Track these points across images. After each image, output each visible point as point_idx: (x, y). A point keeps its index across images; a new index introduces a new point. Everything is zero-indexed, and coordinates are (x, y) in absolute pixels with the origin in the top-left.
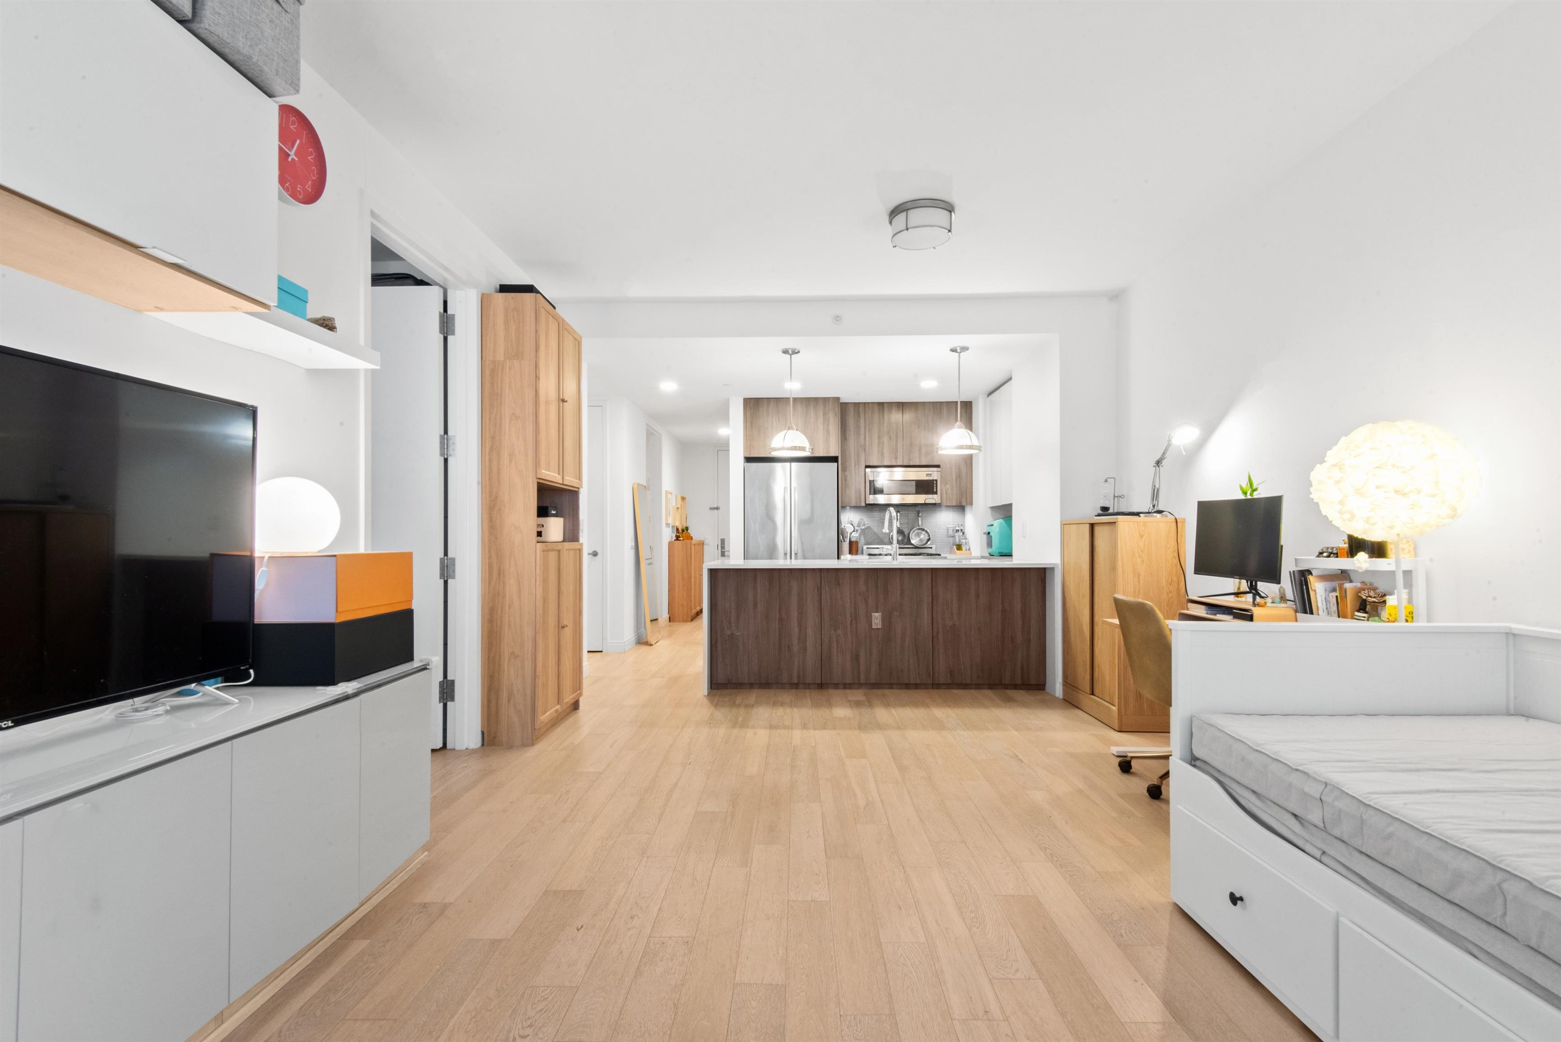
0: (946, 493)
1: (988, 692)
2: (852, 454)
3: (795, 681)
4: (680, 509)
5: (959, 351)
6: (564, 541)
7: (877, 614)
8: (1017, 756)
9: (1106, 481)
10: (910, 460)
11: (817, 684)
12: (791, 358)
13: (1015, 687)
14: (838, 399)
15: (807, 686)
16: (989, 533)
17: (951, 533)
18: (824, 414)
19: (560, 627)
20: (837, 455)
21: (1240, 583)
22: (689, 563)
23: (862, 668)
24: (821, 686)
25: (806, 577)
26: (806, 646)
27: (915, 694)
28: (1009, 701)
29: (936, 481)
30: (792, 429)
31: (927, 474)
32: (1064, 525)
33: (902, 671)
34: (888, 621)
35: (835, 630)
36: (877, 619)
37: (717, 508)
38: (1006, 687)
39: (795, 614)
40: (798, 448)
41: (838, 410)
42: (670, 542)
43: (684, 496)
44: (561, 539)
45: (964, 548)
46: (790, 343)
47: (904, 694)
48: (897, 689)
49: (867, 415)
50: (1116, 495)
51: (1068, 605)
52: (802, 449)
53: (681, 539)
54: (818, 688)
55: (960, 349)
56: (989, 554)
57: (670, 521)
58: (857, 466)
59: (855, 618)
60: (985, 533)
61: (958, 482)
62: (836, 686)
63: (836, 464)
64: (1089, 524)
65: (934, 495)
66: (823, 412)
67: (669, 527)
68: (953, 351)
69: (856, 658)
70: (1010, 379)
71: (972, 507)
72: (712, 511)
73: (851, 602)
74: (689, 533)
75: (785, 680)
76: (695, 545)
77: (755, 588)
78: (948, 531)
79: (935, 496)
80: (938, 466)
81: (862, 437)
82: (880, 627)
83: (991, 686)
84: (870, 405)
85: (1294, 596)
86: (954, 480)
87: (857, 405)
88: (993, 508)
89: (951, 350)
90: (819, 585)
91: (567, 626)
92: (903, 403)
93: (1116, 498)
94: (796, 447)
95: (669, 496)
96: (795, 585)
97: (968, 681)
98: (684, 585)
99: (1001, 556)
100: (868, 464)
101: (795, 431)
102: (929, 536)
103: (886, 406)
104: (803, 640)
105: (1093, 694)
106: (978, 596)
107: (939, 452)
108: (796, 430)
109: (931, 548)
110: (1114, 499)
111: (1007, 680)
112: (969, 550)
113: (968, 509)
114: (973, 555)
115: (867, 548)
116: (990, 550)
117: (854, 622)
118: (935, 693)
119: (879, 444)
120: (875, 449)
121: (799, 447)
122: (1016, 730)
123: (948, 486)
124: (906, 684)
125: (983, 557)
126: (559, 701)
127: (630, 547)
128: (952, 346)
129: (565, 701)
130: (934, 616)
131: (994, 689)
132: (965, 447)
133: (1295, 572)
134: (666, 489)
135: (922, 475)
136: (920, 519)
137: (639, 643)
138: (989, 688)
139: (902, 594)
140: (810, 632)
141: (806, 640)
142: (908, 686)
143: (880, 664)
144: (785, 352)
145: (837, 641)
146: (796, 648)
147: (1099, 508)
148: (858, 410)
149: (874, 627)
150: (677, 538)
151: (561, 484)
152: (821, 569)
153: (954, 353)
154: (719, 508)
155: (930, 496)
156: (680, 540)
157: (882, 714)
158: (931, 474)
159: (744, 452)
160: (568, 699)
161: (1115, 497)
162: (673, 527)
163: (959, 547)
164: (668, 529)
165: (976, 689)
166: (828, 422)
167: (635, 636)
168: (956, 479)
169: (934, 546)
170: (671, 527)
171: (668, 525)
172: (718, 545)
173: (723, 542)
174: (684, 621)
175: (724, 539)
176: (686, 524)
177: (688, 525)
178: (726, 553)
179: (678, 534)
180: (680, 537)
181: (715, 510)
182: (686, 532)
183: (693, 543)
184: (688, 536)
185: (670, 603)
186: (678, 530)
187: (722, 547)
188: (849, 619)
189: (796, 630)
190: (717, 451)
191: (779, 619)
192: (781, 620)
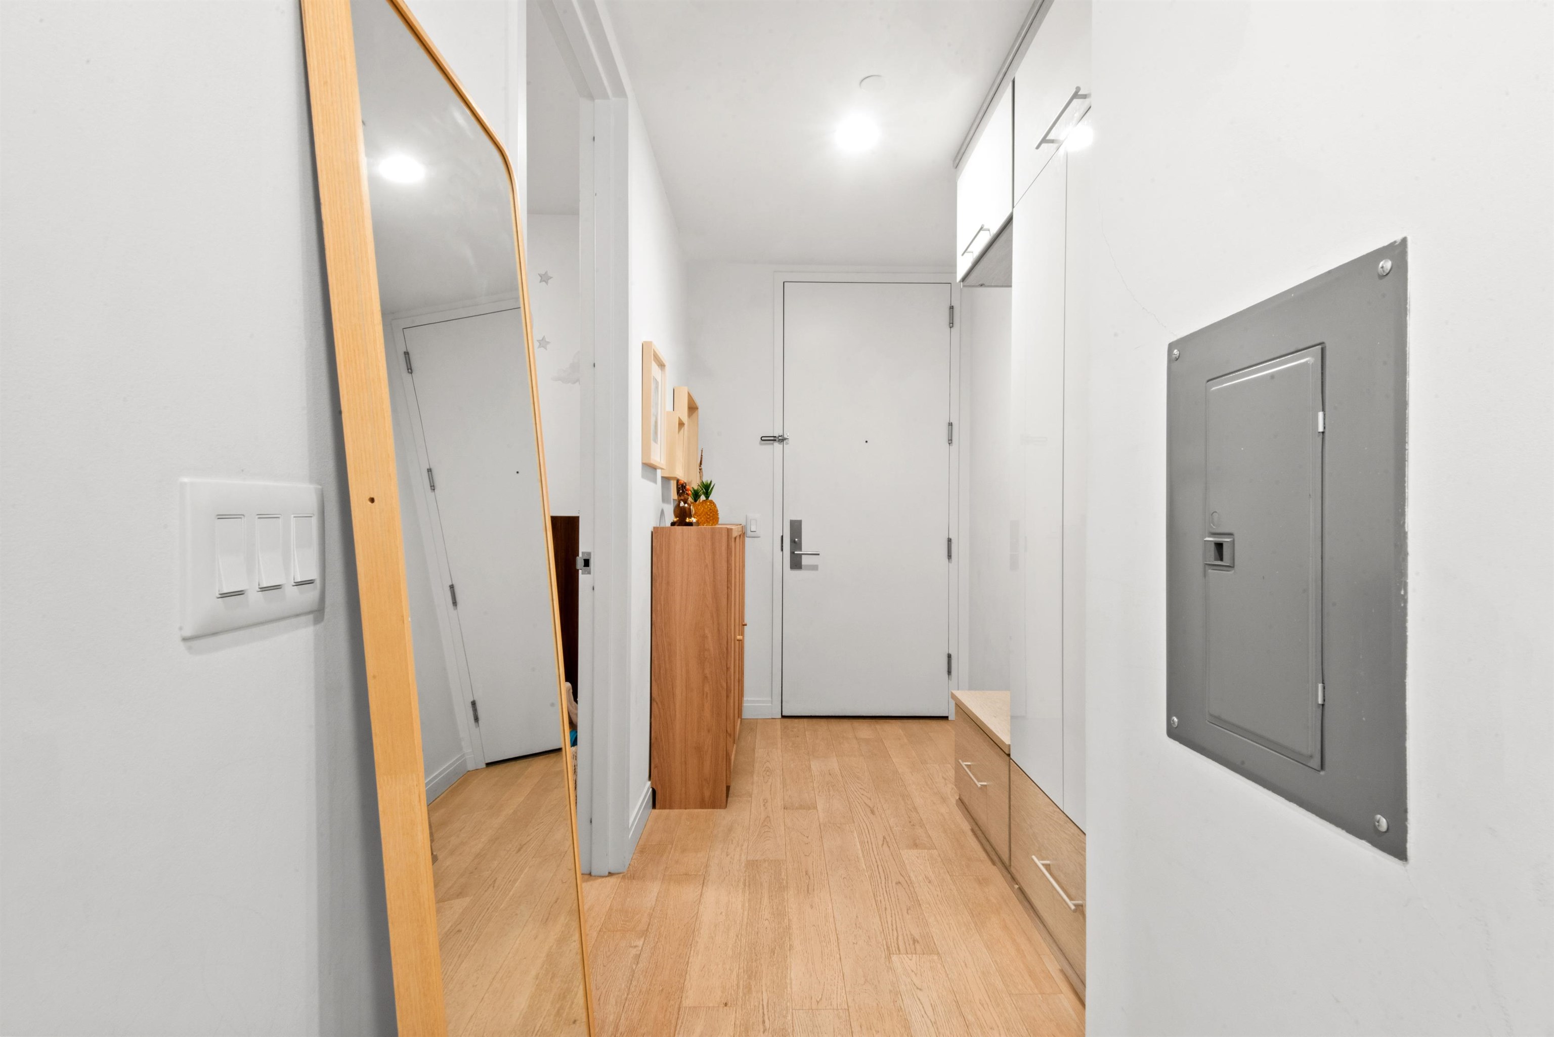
4: (686, 426)
22: (724, 601)
37: (781, 439)
42: (654, 528)
43: (698, 403)
53: (694, 520)
57: (658, 457)
67: (655, 482)
72: (768, 448)
74: (711, 502)
98: (705, 678)
134: (645, 338)
150: (682, 518)
154: (786, 439)
156: (690, 524)
162: (666, 480)
164: (651, 484)
170: (658, 478)
171: (649, 468)
172: (782, 536)
173: (796, 528)
174: (703, 805)
175: (800, 522)
176: (701, 477)
177: (706, 479)
178: (805, 561)
179: (680, 502)
180: (690, 516)
181: (776, 444)
182: (703, 498)
183: (735, 534)
184: (712, 515)
185: (656, 738)
186: (682, 488)
187: (795, 542)
190: (782, 284)
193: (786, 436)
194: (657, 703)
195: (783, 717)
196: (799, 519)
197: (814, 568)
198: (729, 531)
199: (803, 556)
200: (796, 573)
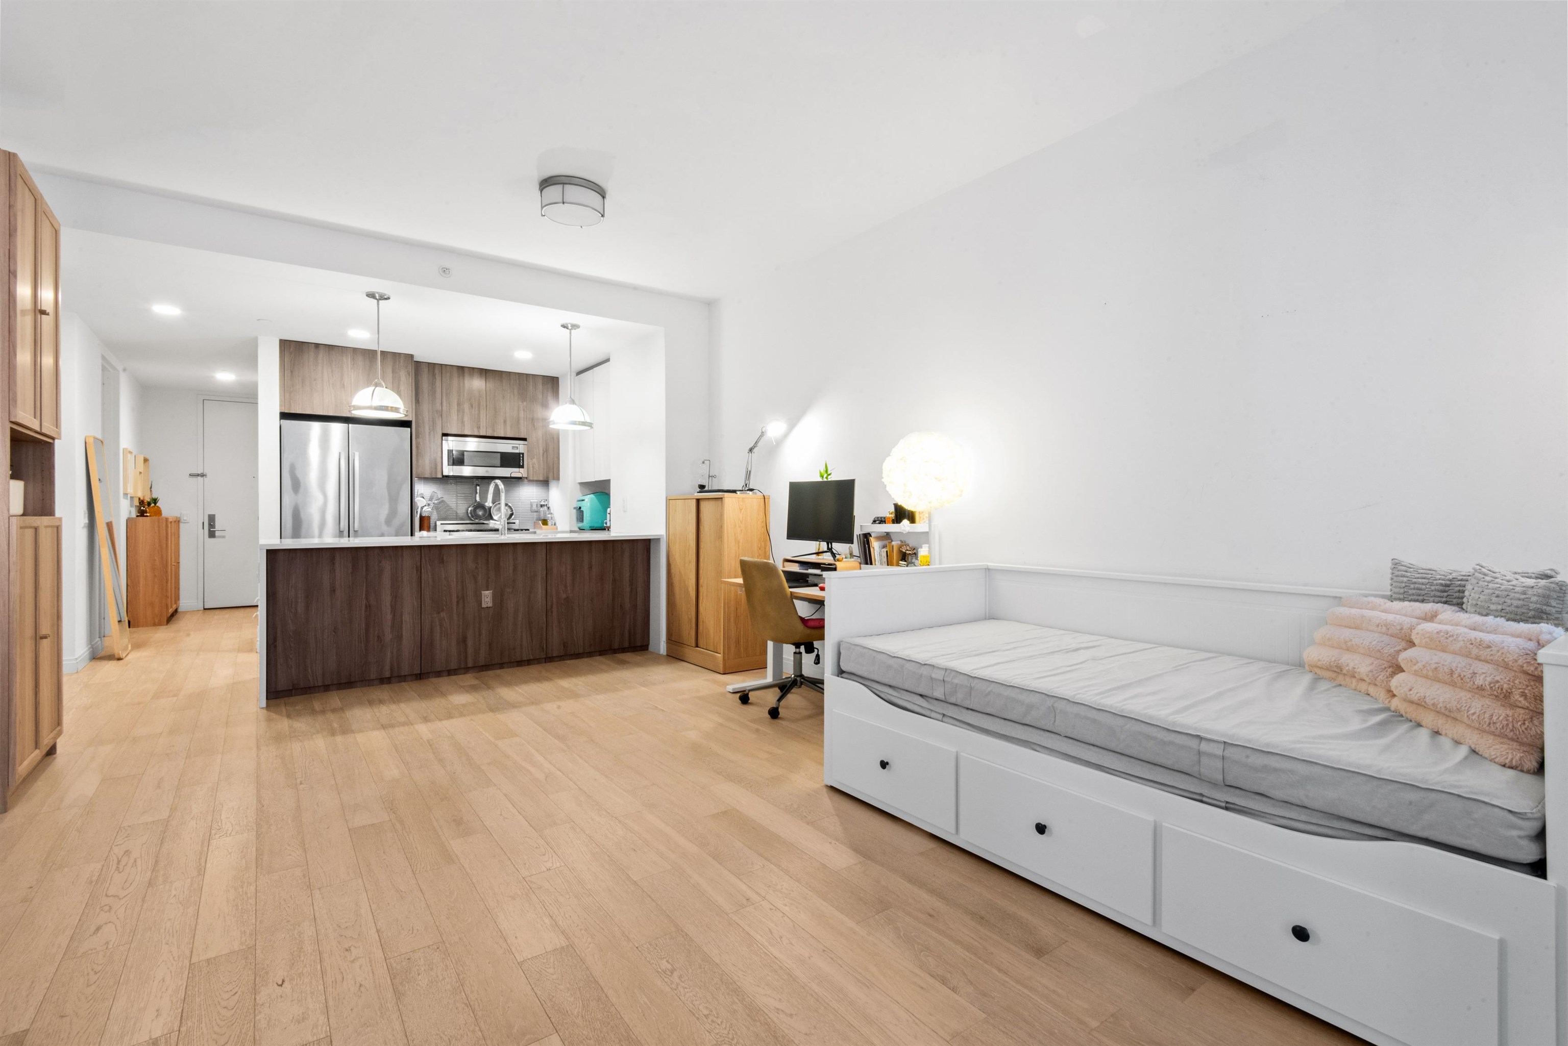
0: (533, 467)
1: (598, 658)
2: (426, 419)
3: (387, 674)
4: (142, 474)
5: (570, 328)
6: (24, 515)
7: (487, 592)
8: (656, 707)
9: (703, 463)
10: (494, 431)
11: (416, 674)
12: (378, 304)
13: (623, 650)
14: (412, 356)
15: (402, 678)
16: (580, 508)
17: (534, 507)
18: (393, 372)
19: (38, 638)
20: (411, 420)
21: (819, 545)
22: (164, 546)
23: (470, 650)
24: (420, 677)
25: (402, 556)
26: (402, 634)
27: (533, 670)
28: (623, 663)
29: (523, 454)
30: (381, 386)
31: (513, 447)
32: (668, 500)
33: (514, 649)
34: (499, 599)
35: (439, 613)
36: (487, 598)
37: (203, 475)
38: (615, 651)
39: (387, 598)
40: (389, 408)
41: (411, 368)
42: (128, 518)
43: (148, 457)
44: (21, 511)
45: (550, 523)
46: (378, 286)
47: (520, 672)
48: (508, 668)
49: (444, 379)
50: (710, 475)
51: (673, 571)
52: (396, 410)
53: (148, 514)
54: (416, 679)
55: (571, 326)
56: (579, 528)
57: (130, 490)
58: (432, 432)
59: (462, 598)
60: (575, 508)
61: (545, 456)
62: (439, 674)
63: (409, 429)
64: (696, 499)
65: (520, 469)
66: (393, 369)
67: (127, 499)
68: (564, 327)
69: (463, 641)
70: (607, 360)
71: (559, 483)
72: (194, 479)
73: (457, 582)
74: (158, 506)
75: (373, 676)
76: (171, 522)
77: (332, 571)
78: (532, 505)
80: (525, 439)
81: (438, 401)
82: (490, 605)
83: (602, 653)
84: (448, 368)
85: (860, 553)
86: (541, 454)
87: (432, 366)
88: (582, 484)
89: (562, 326)
90: (419, 564)
91: (49, 636)
92: (486, 370)
93: (710, 478)
94: (387, 407)
95: (129, 455)
96: (387, 566)
97: (581, 651)
98: (155, 576)
99: (592, 530)
100: (445, 432)
101: (384, 388)
102: (512, 511)
103: (466, 370)
104: (397, 627)
105: (697, 647)
106: (590, 567)
107: (551, 426)
108: (386, 388)
109: (514, 523)
110: (709, 478)
111: (616, 646)
112: (555, 525)
113: (553, 485)
114: (559, 529)
115: (441, 524)
116: (580, 525)
117: (461, 601)
118: (549, 666)
119: (458, 411)
120: (454, 416)
121: (392, 407)
122: (644, 686)
123: (535, 460)
124: (518, 662)
125: (571, 532)
126: (37, 745)
127: (82, 525)
128: (564, 322)
129: (45, 744)
130: (549, 590)
131: (604, 655)
132: (577, 423)
133: (861, 536)
134: (124, 447)
135: (507, 447)
137: (94, 658)
138: (600, 655)
139: (515, 569)
140: (406, 618)
141: (401, 628)
142: (520, 663)
143: (490, 645)
144: (371, 295)
145: (441, 625)
146: (388, 636)
147: (698, 486)
148: (434, 372)
149: (484, 605)
150: (142, 513)
151: (36, 432)
152: (421, 546)
153: (565, 329)
154: (206, 475)
155: (517, 469)
156: (147, 516)
157: (508, 693)
158: (517, 447)
159: (281, 406)
160: (46, 741)
161: (709, 476)
162: (132, 498)
163: (545, 522)
164: (126, 501)
165: (587, 657)
166: (399, 380)
167: (89, 649)
168: (543, 454)
169: (517, 522)
170: (129, 498)
171: (126, 495)
172: (203, 523)
173: (212, 519)
174: (154, 625)
175: (214, 516)
176: (151, 494)
177: (154, 496)
178: (217, 534)
179: (141, 508)
180: (146, 513)
181: (199, 478)
182: (153, 505)
183: (170, 520)
184: (158, 512)
185: (130, 601)
186: (142, 502)
187: (211, 525)
188: (455, 599)
189: (389, 617)
190: (202, 401)
191: (366, 605)
192: (368, 607)
193: (205, 474)
194: (130, 588)
195: (205, 609)
196: (213, 513)
197: (224, 537)
198: (167, 519)
199: (216, 531)
200: (212, 540)
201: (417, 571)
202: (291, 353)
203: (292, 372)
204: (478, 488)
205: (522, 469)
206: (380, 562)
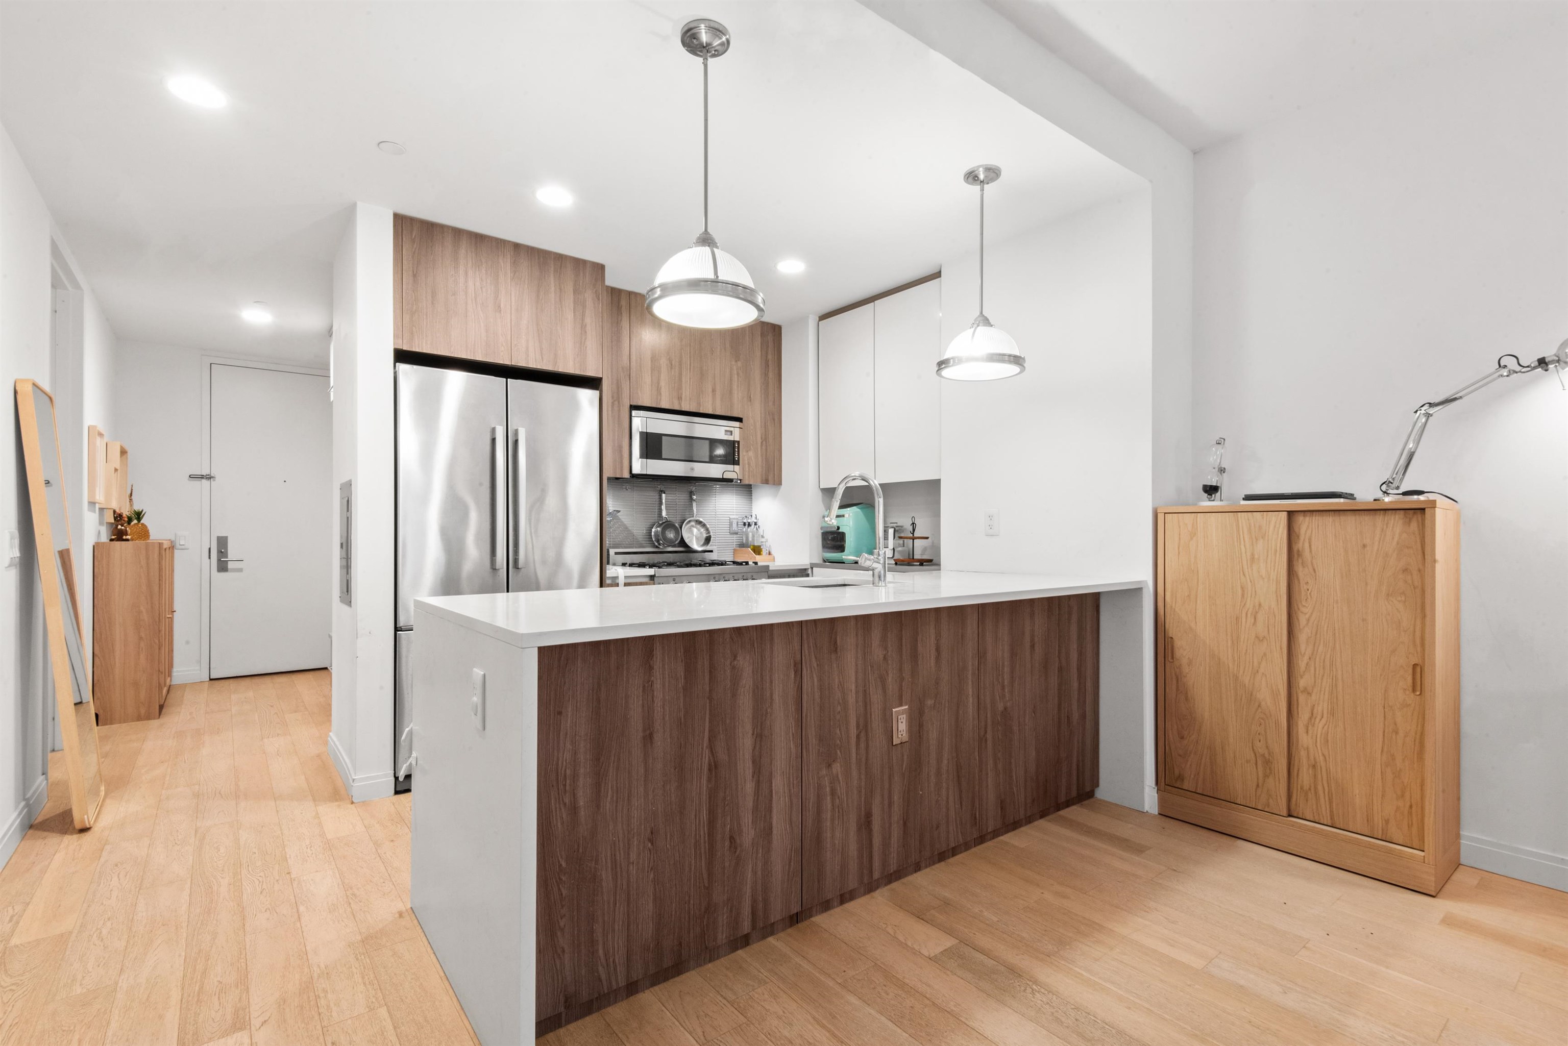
0: (750, 464)
3: (745, 926)
4: (119, 471)
7: (900, 710)
9: (1219, 443)
10: (699, 404)
11: (790, 915)
13: (1068, 803)
17: (737, 527)
18: (576, 292)
20: (600, 378)
22: (156, 588)
23: (876, 844)
24: (797, 920)
26: (770, 825)
29: (738, 442)
31: (726, 431)
34: (918, 723)
35: (829, 766)
36: (901, 723)
37: (209, 477)
38: (1059, 807)
39: (746, 742)
41: (599, 289)
42: (96, 543)
43: (126, 446)
45: (763, 551)
49: (632, 317)
50: (1221, 469)
51: (1182, 652)
53: (129, 537)
54: (792, 927)
57: (100, 497)
59: (864, 727)
61: (764, 447)
62: (828, 906)
63: (599, 394)
65: (734, 466)
66: (575, 285)
67: (95, 512)
68: (973, 178)
69: (866, 823)
70: (937, 275)
71: (778, 489)
72: (197, 483)
73: (857, 692)
74: (143, 524)
75: (720, 936)
76: (166, 549)
77: (648, 688)
78: (731, 524)
79: (737, 468)
80: (739, 420)
82: (904, 737)
86: (760, 444)
88: (829, 491)
90: (798, 657)
95: (98, 439)
98: (141, 638)
100: (634, 404)
102: (708, 532)
104: (762, 809)
105: (1290, 816)
106: (1033, 646)
109: (710, 551)
113: (765, 491)
117: (863, 737)
119: (652, 369)
120: (647, 378)
123: (751, 454)
124: (941, 854)
130: (982, 697)
134: (92, 423)
135: (717, 431)
136: (694, 504)
137: (29, 829)
139: (938, 659)
140: (779, 783)
141: (771, 809)
143: (904, 824)
145: (832, 793)
146: (748, 835)
149: (896, 740)
150: (119, 536)
153: (974, 183)
154: (213, 477)
155: (730, 467)
156: (127, 540)
158: (731, 432)
159: (396, 336)
162: (101, 509)
164: (93, 514)
165: (1028, 824)
166: (584, 307)
168: (762, 443)
170: (98, 509)
171: (92, 504)
172: (210, 549)
173: (222, 543)
174: (139, 718)
175: (226, 538)
176: (131, 505)
177: (137, 507)
178: (230, 565)
179: (117, 526)
180: (127, 534)
181: (204, 481)
182: (135, 521)
183: (165, 546)
184: (144, 534)
185: (98, 681)
186: (118, 517)
187: (221, 552)
188: (853, 732)
189: (749, 787)
190: (209, 365)
191: (710, 765)
192: (714, 767)
193: (212, 475)
194: (99, 658)
195: (211, 680)
196: (226, 535)
197: (240, 570)
198: (160, 545)
199: (229, 562)
200: (223, 575)
201: (796, 672)
202: (413, 241)
203: (415, 276)
204: (664, 495)
205: (738, 466)
206: (735, 657)
